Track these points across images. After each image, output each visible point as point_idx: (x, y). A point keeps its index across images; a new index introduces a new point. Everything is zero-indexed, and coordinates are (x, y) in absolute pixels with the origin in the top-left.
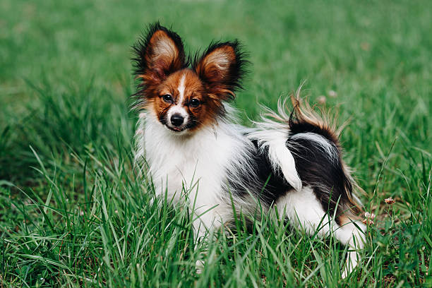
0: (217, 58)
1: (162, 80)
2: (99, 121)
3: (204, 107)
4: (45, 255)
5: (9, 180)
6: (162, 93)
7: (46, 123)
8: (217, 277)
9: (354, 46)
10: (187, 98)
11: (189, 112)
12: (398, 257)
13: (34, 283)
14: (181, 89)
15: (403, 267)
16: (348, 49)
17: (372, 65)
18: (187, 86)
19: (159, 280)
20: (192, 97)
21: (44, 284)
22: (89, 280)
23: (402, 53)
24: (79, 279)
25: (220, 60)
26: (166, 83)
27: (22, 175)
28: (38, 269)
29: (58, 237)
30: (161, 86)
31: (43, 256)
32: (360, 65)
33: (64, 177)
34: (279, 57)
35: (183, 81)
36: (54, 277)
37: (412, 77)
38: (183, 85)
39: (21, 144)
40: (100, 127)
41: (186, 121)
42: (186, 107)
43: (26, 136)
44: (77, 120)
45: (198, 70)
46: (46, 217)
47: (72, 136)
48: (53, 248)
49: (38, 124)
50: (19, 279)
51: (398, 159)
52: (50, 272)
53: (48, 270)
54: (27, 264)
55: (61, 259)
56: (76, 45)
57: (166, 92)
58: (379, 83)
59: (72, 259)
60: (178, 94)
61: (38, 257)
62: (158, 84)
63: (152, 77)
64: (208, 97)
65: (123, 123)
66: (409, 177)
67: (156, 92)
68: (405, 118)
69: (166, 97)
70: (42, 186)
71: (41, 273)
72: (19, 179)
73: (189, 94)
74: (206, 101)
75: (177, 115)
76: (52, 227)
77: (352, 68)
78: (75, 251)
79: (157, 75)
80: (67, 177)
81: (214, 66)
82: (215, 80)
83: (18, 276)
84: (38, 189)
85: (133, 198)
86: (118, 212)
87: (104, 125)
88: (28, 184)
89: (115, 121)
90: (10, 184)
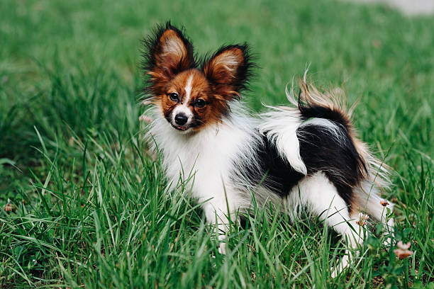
0: (226, 60)
1: (171, 79)
2: (105, 105)
3: (209, 107)
4: (39, 237)
5: (12, 159)
6: (169, 91)
7: (53, 104)
8: (206, 269)
9: (366, 43)
10: (193, 98)
11: (194, 112)
12: (388, 259)
13: (26, 264)
14: (188, 89)
15: (392, 270)
16: (359, 46)
17: (382, 64)
18: (194, 86)
19: (148, 269)
20: (197, 97)
21: (36, 265)
22: (80, 264)
23: (413, 52)
24: (71, 263)
25: (229, 61)
26: (174, 81)
27: (25, 155)
28: (32, 250)
29: (53, 220)
30: (168, 84)
31: (37, 238)
32: (370, 63)
33: (66, 159)
34: (290, 50)
35: (190, 81)
36: (46, 259)
37: (420, 78)
38: (190, 85)
39: (26, 124)
40: (106, 110)
41: (189, 120)
42: (191, 107)
43: (32, 116)
44: (84, 102)
45: (206, 71)
46: (44, 199)
47: (78, 119)
48: (48, 230)
49: (45, 105)
50: (12, 259)
51: (398, 160)
52: (43, 254)
53: (41, 251)
54: (22, 245)
55: (55, 241)
56: (91, 26)
57: (173, 90)
58: (388, 81)
59: (66, 243)
60: (184, 94)
61: (32, 239)
62: (166, 82)
63: (161, 75)
64: (214, 98)
65: (129, 108)
66: (407, 178)
67: (163, 89)
68: (409, 118)
69: (172, 95)
70: (44, 167)
71: (35, 254)
72: (22, 158)
73: (195, 94)
74: (211, 101)
75: (181, 114)
76: (49, 209)
77: (362, 65)
78: (69, 234)
79: (166, 73)
80: (69, 159)
81: (223, 68)
82: (222, 82)
83: (11, 257)
84: (39, 169)
85: (131, 184)
86: (115, 198)
87: (111, 109)
88: (31, 164)
89: (121, 105)
90: (12, 163)
